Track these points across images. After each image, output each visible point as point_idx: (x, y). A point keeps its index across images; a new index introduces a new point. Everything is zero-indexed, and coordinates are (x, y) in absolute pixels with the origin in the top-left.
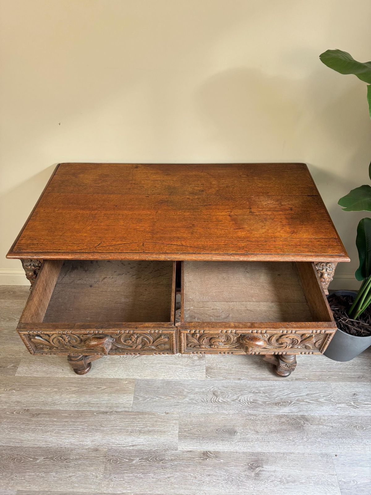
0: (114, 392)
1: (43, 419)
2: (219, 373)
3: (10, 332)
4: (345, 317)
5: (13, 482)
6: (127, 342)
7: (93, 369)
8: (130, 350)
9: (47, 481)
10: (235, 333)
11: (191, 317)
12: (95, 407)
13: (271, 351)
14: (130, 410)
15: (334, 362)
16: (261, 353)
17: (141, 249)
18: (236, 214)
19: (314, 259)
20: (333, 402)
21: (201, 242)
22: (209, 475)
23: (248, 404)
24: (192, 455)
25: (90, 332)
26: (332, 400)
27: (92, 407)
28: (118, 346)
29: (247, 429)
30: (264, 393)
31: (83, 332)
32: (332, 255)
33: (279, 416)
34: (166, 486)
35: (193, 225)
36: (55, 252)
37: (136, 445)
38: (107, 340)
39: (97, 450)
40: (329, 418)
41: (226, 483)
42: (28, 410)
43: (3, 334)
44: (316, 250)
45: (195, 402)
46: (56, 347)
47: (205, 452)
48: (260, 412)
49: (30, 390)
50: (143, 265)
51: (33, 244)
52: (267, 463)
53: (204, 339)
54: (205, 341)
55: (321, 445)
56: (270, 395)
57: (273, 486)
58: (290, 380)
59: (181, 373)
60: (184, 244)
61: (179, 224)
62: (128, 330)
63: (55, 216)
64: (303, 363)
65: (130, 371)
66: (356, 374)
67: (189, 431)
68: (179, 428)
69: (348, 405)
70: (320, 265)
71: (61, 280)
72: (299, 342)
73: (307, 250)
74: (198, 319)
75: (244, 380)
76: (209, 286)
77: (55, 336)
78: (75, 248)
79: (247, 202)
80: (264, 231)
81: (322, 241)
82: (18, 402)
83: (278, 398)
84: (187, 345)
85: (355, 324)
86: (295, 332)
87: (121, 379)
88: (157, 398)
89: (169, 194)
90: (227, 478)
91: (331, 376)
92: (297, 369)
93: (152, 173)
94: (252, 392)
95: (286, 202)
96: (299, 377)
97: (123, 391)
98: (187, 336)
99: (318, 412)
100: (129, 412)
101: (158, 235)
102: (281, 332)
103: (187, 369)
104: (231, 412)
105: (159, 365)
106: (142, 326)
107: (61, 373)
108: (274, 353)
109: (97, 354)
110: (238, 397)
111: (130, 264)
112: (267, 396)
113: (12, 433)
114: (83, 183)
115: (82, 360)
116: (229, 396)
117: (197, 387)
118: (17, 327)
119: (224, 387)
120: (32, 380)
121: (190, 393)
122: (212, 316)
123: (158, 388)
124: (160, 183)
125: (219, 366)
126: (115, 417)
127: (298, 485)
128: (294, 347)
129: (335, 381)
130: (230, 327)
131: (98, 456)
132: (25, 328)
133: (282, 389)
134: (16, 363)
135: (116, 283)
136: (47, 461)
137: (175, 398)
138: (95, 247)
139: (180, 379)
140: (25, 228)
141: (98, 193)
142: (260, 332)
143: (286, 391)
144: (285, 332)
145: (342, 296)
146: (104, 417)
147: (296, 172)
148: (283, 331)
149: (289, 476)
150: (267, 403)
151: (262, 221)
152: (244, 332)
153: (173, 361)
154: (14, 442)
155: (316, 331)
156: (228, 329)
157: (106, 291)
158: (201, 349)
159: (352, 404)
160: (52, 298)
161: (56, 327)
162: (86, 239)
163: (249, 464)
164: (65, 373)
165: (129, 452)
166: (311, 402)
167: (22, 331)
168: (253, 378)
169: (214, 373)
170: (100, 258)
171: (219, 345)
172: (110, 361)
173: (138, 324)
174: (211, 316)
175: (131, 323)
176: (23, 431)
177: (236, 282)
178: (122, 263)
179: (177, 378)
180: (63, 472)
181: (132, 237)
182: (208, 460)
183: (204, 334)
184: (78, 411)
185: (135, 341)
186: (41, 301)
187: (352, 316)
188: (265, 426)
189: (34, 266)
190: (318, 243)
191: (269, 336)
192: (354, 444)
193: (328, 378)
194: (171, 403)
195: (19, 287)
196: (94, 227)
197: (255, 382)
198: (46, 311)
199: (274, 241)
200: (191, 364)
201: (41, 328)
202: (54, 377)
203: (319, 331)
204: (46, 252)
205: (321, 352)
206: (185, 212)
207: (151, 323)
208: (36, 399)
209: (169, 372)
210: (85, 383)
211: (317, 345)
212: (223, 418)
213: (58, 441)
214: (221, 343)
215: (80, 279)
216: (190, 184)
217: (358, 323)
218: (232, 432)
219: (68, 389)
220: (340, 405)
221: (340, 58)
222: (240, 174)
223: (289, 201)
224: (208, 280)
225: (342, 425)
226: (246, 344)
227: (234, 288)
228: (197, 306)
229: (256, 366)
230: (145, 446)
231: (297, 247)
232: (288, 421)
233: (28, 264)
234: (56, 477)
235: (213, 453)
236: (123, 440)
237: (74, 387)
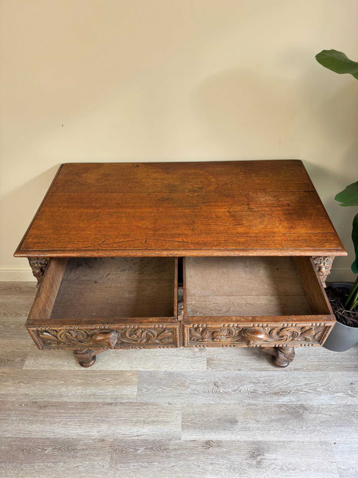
0: (118, 383)
1: (50, 410)
2: (220, 364)
3: (17, 327)
4: (341, 309)
5: (22, 472)
6: (132, 336)
7: (98, 362)
8: (134, 344)
9: (55, 471)
10: (237, 327)
11: (193, 311)
12: (101, 399)
13: (272, 343)
14: (135, 401)
15: (331, 352)
16: (262, 346)
17: (144, 246)
18: (235, 210)
19: (312, 253)
20: (331, 391)
21: (202, 238)
22: (212, 464)
23: (249, 394)
24: (195, 444)
25: (96, 327)
26: (330, 389)
27: (97, 398)
28: (124, 341)
29: (247, 418)
30: (264, 383)
31: (89, 327)
32: (330, 250)
33: (279, 405)
34: (170, 474)
35: (194, 222)
36: (61, 250)
37: (141, 435)
38: (113, 335)
39: (103, 440)
40: (327, 407)
41: (228, 471)
42: (36, 402)
43: (10, 329)
44: (314, 244)
45: (197, 392)
46: (63, 343)
47: (208, 441)
48: (260, 401)
49: (37, 383)
50: (145, 262)
51: (39, 243)
52: (268, 451)
53: (207, 333)
54: (207, 335)
55: (321, 433)
56: (269, 385)
57: (274, 474)
58: (289, 370)
59: (183, 364)
60: (186, 241)
61: (180, 221)
62: (133, 325)
63: (60, 215)
64: (301, 353)
65: (133, 363)
66: (352, 363)
67: (191, 421)
68: (182, 418)
69: (345, 394)
70: (318, 259)
71: (66, 276)
72: (299, 334)
73: (305, 244)
74: (200, 313)
75: (244, 371)
76: (210, 281)
77: (62, 332)
78: (81, 246)
79: (246, 199)
80: (262, 226)
81: (319, 235)
82: (26, 395)
83: (277, 388)
84: (190, 338)
85: (351, 315)
86: (295, 326)
87: (125, 371)
88: (160, 390)
89: (169, 192)
90: (229, 466)
91: (329, 365)
92: (295, 359)
93: (152, 172)
94: (252, 382)
95: (283, 198)
96: (297, 367)
97: (126, 382)
98: (190, 330)
99: (317, 401)
100: (133, 403)
101: (160, 232)
102: (282, 325)
103: (188, 361)
104: (233, 402)
105: (162, 357)
106: (146, 321)
107: (67, 366)
108: (275, 346)
109: (103, 349)
110: (239, 387)
111: (133, 260)
112: (266, 386)
113: (20, 425)
114: (86, 183)
115: (88, 353)
116: (229, 386)
117: (199, 378)
118: (26, 324)
119: (224, 377)
120: (39, 373)
121: (191, 384)
122: (214, 310)
123: (161, 380)
124: (161, 182)
125: (219, 357)
126: (120, 409)
127: (299, 472)
128: (294, 339)
129: (332, 370)
130: (232, 321)
131: (104, 446)
132: (33, 325)
133: (281, 379)
134: (24, 357)
135: (119, 279)
136: (56, 451)
137: (178, 389)
138: (100, 245)
139: (182, 371)
140: (31, 227)
141: (101, 192)
142: (261, 325)
143: (285, 381)
144: (286, 325)
145: (338, 288)
146: (109, 408)
147: (292, 168)
148: (283, 324)
149: (290, 464)
150: (267, 393)
151: (260, 217)
152: (245, 325)
153: (174, 353)
154: (23, 433)
155: (316, 324)
156: (230, 323)
157: (110, 287)
158: (203, 343)
159: (350, 393)
160: (58, 294)
161: (63, 323)
162: (90, 237)
163: (251, 453)
164: (70, 366)
165: (134, 442)
166: (310, 391)
167: (31, 328)
168: (252, 369)
169: (215, 364)
170: (105, 255)
171: (222, 338)
172: (114, 353)
173: (142, 319)
174: (212, 310)
175: (135, 318)
176: (31, 422)
177: (236, 277)
178: (125, 259)
179: (179, 370)
180: (70, 462)
181: (135, 234)
182: (210, 449)
183: (207, 328)
184: (84, 402)
185: (139, 335)
186: (48, 297)
187: (348, 308)
188: (265, 415)
189: (40, 263)
190: (316, 238)
191: (270, 329)
192: (352, 432)
193: (326, 368)
194: (173, 393)
195: (25, 283)
196: (98, 225)
197: (255, 372)
198: (52, 307)
199: (273, 236)
200: (192, 356)
201: (49, 324)
202: (60, 370)
203: (318, 324)
204: (52, 251)
205: (321, 344)
206: (185, 209)
207: (155, 318)
208: (43, 392)
209: (171, 364)
210: (91, 376)
211: (316, 337)
212: (224, 408)
213: (65, 432)
214: (223, 337)
215: (85, 276)
216: (190, 182)
217: (354, 314)
218: (233, 422)
219: (74, 382)
220: (338, 394)
221: (335, 58)
222: (238, 172)
223: (286, 197)
224: (208, 275)
225: (340, 413)
226: (248, 338)
227: (235, 282)
228: (199, 301)
229: (255, 357)
230: (149, 436)
231: (296, 242)
232: (287, 410)
233: (35, 262)
234: (64, 467)
235: (215, 442)
236: (128, 431)
237: (80, 379)
